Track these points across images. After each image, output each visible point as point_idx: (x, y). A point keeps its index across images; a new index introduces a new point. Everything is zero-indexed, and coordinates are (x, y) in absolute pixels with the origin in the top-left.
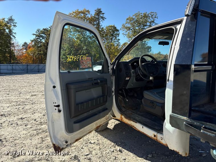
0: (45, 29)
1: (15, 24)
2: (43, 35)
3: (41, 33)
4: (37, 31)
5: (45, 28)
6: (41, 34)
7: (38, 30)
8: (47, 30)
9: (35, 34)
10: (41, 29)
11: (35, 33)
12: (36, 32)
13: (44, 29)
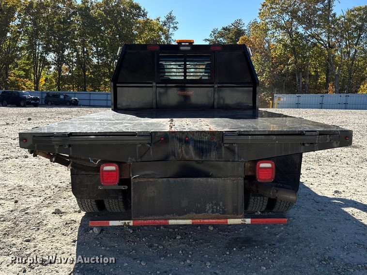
0: (227, 27)
1: (175, 25)
2: (222, 39)
3: (219, 37)
4: (213, 34)
5: (225, 26)
6: (218, 39)
7: (214, 32)
8: (229, 30)
9: (208, 40)
10: (219, 30)
11: (209, 38)
12: (211, 34)
13: (224, 29)
